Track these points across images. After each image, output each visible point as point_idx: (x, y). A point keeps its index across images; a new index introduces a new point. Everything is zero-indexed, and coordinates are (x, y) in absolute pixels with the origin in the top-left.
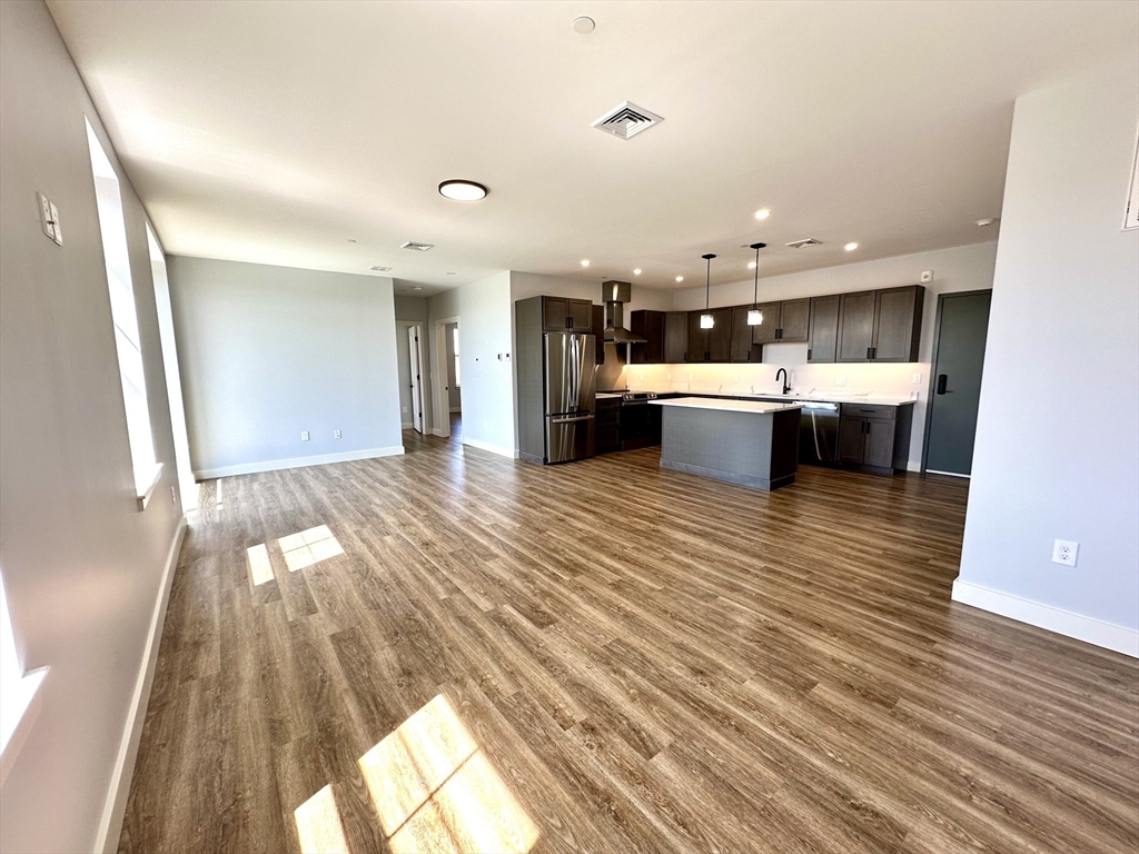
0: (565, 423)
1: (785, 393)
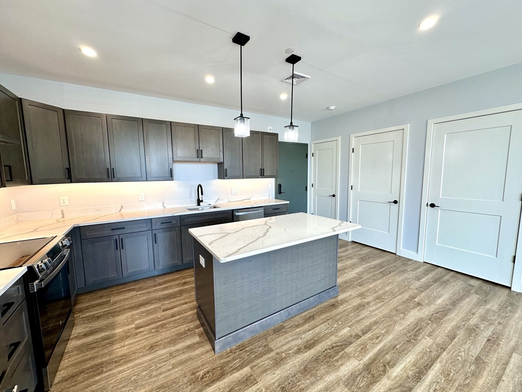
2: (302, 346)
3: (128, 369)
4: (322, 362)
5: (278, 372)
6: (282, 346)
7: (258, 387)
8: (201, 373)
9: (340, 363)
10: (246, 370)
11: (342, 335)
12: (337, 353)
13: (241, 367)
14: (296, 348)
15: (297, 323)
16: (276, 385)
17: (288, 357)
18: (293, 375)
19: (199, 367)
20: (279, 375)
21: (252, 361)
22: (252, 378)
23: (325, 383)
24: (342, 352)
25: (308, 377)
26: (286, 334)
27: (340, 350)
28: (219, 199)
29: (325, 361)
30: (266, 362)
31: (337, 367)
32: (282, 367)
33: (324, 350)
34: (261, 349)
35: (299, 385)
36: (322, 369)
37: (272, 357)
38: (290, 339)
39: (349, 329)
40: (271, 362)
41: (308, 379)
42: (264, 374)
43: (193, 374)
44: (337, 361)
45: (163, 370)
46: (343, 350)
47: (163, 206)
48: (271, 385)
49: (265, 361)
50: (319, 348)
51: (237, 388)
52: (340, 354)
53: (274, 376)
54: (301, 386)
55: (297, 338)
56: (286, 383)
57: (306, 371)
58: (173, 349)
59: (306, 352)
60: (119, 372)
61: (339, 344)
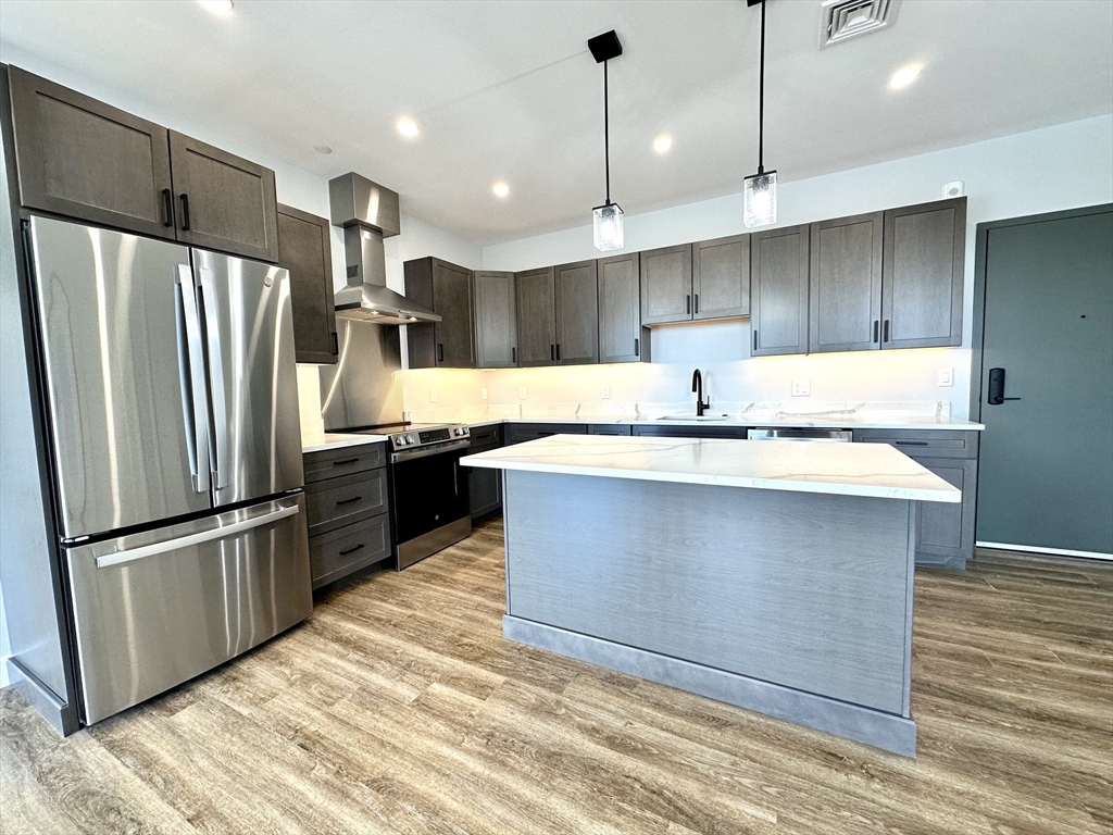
0: (229, 538)
1: (700, 413)
2: (607, 732)
3: (443, 593)
4: (594, 781)
5: (520, 717)
6: (582, 701)
7: (476, 704)
8: (466, 640)
9: (620, 820)
10: (500, 679)
11: (726, 807)
12: (645, 805)
13: (500, 671)
14: (594, 723)
15: (668, 703)
16: (493, 724)
17: (565, 720)
18: (527, 740)
19: (473, 635)
20: (514, 722)
21: (518, 677)
22: (489, 690)
23: (541, 800)
24: (660, 819)
25: (537, 766)
26: (618, 696)
27: (663, 812)
28: (752, 405)
29: (600, 785)
30: (529, 695)
31: (601, 814)
32: (533, 719)
33: (632, 774)
34: (551, 677)
35: (510, 757)
36: (576, 786)
37: (544, 697)
38: (612, 707)
39: (774, 820)
40: (533, 701)
41: (533, 767)
42: (504, 702)
43: (462, 635)
44: (621, 811)
45: (454, 612)
46: (669, 818)
47: (637, 410)
48: (488, 717)
49: (531, 693)
50: (630, 764)
51: (462, 683)
52: (648, 814)
53: (509, 714)
54: (509, 760)
55: (622, 718)
56: (503, 736)
57: (549, 757)
58: (488, 603)
59: (598, 743)
60: (435, 590)
61: (681, 804)
